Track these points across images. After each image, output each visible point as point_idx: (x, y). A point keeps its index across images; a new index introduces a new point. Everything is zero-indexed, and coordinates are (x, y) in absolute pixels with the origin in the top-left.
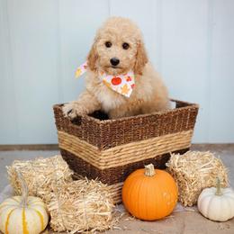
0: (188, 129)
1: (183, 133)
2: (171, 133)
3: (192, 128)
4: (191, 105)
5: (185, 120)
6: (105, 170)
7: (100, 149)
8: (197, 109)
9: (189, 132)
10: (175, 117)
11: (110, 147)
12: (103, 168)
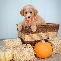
0: (56, 31)
1: (54, 32)
3: (58, 31)
5: (55, 28)
9: (56, 32)
11: (28, 34)
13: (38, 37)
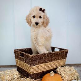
1: (62, 60)
2: (58, 60)
3: (66, 58)
4: (65, 49)
5: (63, 55)
6: (33, 74)
7: (31, 66)
8: (67, 51)
9: (64, 59)
10: (59, 54)
11: (35, 65)
12: (32, 73)
13: (45, 68)
